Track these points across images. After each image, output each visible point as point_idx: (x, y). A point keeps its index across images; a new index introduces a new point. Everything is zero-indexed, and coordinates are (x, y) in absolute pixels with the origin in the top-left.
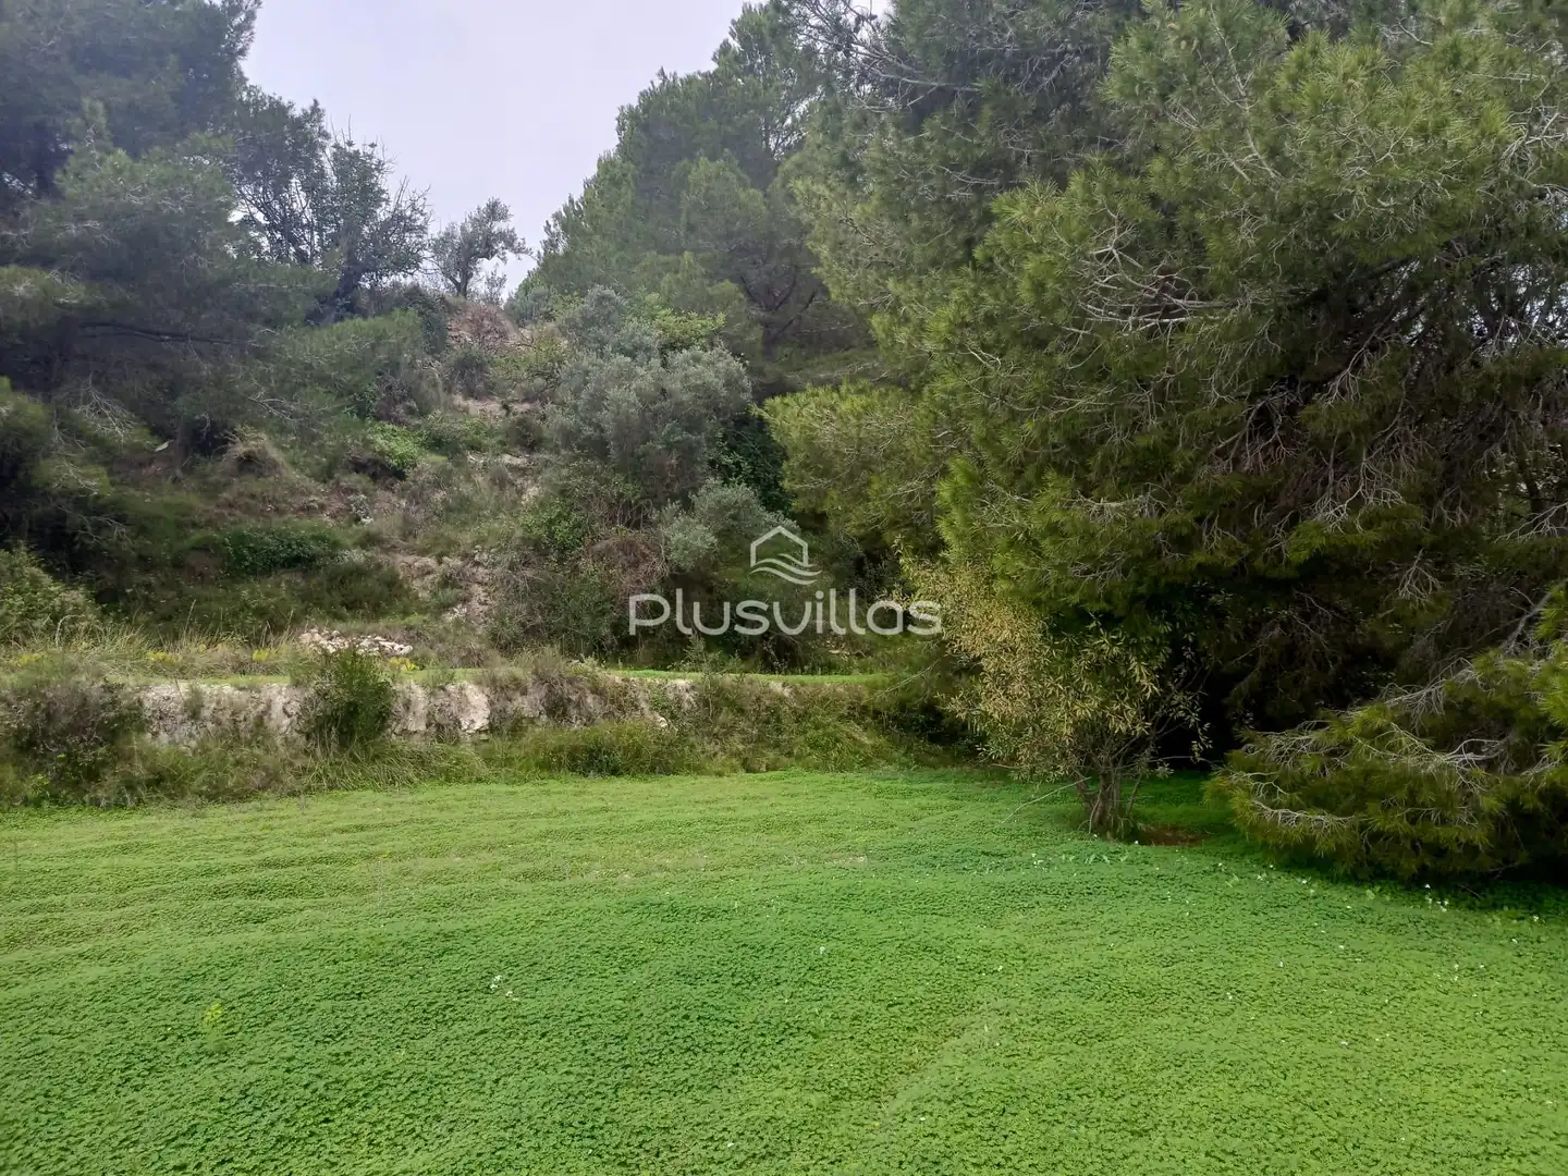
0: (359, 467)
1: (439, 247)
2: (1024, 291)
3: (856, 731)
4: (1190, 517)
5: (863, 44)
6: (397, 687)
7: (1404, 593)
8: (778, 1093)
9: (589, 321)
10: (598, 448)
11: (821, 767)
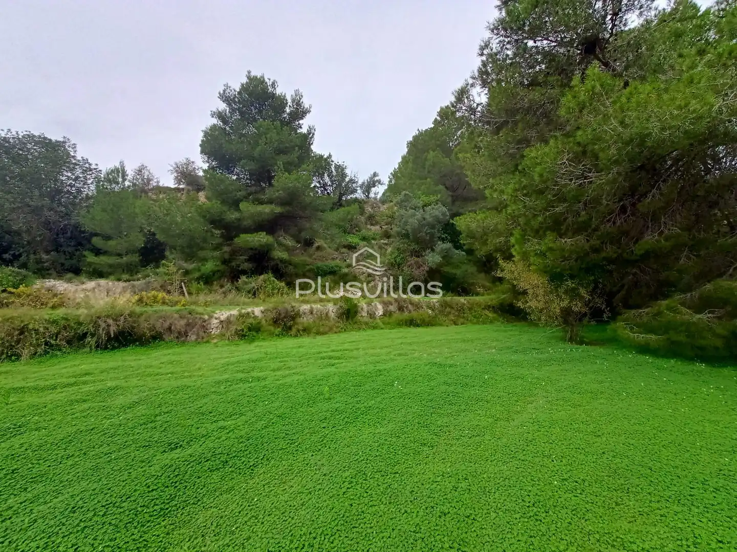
0: (345, 247)
1: (361, 187)
2: (536, 178)
3: (487, 312)
4: (598, 242)
5: (479, 112)
6: (359, 304)
7: (682, 262)
8: (478, 418)
9: (402, 201)
10: (406, 236)
11: (478, 323)
